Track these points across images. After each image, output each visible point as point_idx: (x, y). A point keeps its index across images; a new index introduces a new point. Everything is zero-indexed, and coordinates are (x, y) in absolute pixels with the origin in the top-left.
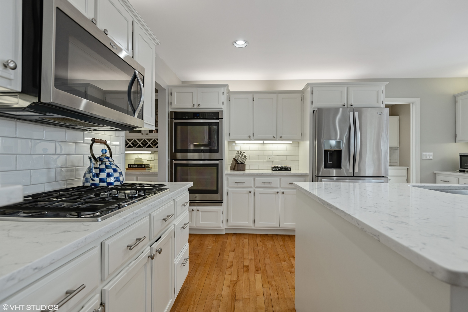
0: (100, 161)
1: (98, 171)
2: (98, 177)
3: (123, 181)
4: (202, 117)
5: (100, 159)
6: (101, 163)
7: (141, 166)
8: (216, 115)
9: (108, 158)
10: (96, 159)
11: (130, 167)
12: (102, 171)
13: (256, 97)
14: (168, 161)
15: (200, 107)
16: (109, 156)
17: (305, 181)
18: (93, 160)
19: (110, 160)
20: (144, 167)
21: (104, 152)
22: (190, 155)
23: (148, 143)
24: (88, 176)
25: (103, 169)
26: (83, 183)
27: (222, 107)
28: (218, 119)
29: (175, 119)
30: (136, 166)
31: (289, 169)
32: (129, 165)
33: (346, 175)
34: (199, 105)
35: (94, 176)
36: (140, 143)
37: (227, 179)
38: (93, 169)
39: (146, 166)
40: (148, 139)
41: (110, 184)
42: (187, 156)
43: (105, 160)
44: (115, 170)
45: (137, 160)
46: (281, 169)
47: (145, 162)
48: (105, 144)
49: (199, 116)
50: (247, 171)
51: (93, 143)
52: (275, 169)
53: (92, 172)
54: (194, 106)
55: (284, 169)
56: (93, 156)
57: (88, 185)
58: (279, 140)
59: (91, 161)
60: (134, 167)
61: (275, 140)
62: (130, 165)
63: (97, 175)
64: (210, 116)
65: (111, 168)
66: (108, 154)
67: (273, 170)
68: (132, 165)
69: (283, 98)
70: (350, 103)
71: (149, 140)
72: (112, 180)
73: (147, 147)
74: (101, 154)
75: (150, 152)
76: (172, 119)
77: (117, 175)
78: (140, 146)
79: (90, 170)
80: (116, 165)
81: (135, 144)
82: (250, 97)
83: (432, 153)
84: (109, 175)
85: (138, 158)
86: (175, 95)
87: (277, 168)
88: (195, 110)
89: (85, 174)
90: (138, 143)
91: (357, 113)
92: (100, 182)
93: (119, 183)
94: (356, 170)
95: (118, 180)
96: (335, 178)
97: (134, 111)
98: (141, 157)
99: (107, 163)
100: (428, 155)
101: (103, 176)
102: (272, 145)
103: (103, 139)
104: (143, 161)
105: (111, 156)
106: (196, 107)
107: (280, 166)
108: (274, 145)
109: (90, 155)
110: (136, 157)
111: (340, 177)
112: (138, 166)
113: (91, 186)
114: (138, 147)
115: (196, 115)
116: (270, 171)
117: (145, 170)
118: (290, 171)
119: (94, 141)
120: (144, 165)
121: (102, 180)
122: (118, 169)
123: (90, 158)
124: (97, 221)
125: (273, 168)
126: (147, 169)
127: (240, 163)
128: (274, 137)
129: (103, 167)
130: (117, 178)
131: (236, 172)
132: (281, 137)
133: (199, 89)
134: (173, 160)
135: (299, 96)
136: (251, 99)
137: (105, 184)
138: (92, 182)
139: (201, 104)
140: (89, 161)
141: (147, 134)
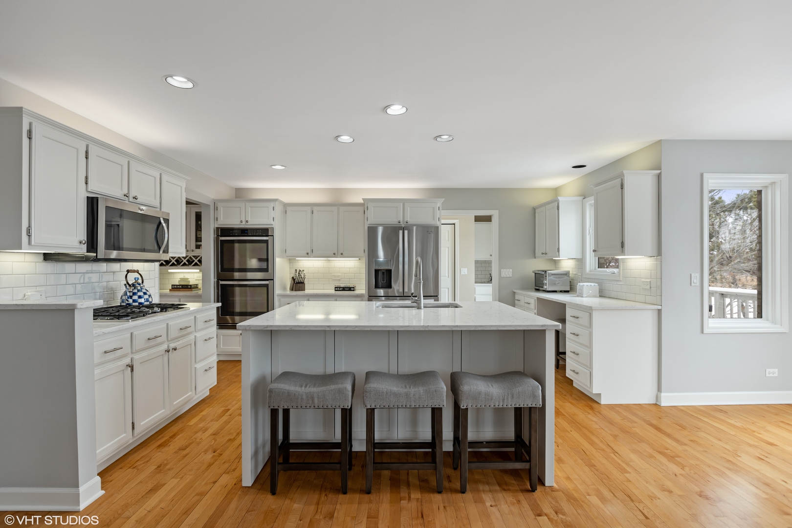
0: (133, 286)
1: (131, 294)
2: (131, 298)
3: (151, 302)
4: (250, 234)
5: (133, 285)
6: (134, 288)
7: (186, 287)
8: (265, 232)
9: (139, 284)
10: (130, 285)
11: (174, 288)
12: (134, 294)
13: (315, 209)
14: (214, 282)
15: (248, 224)
16: (141, 283)
17: (362, 300)
18: (128, 286)
19: (141, 285)
20: (190, 288)
21: (137, 279)
22: (250, 275)
23: (194, 261)
24: (124, 298)
25: (135, 293)
26: (120, 303)
27: (272, 222)
28: (268, 236)
29: (221, 236)
30: (181, 287)
31: (353, 289)
32: (172, 285)
33: (397, 295)
34: (247, 222)
35: (128, 298)
36: (185, 261)
37: (280, 301)
38: (128, 293)
39: (192, 286)
40: (194, 256)
41: (140, 303)
42: (246, 276)
43: (137, 285)
44: (145, 293)
45: (182, 279)
46: (344, 289)
47: (192, 282)
48: (138, 273)
49: (247, 233)
50: (307, 291)
51: (128, 273)
52: (337, 289)
53: (127, 295)
54: (241, 222)
55: (347, 289)
56: (128, 283)
57: (124, 304)
58: (341, 257)
59: (126, 287)
60: (179, 288)
61: (337, 257)
62: (174, 285)
63: (131, 297)
64: (259, 232)
65: (142, 291)
66: (140, 281)
67: (335, 290)
68: (176, 285)
69: (344, 211)
70: (406, 220)
71: (196, 257)
72: (142, 300)
73: (193, 266)
74: (134, 281)
75: (198, 271)
76: (218, 236)
77: (146, 297)
78: (184, 264)
79: (125, 294)
80: (146, 290)
81: (180, 261)
82: (309, 209)
83: (511, 270)
84: (140, 297)
85: (183, 277)
86: (221, 210)
87: (340, 288)
88: (243, 226)
89: (122, 296)
90: (183, 261)
91: (406, 232)
92: (133, 302)
93: (148, 303)
94: (406, 290)
95: (147, 300)
96: (383, 298)
97: (160, 248)
98: (187, 276)
99: (139, 288)
100: (507, 273)
101: (135, 297)
102: (338, 261)
103: (136, 269)
104: (189, 281)
105: (143, 282)
106: (244, 223)
107: (342, 285)
108: (340, 261)
109: (126, 283)
110: (182, 276)
111: (388, 297)
112: (183, 287)
113: (126, 305)
114: (182, 265)
115: (244, 232)
116: (333, 291)
117: (191, 291)
118: (354, 290)
119: (128, 271)
120: (191, 285)
121: (134, 301)
122: (147, 292)
123: (125, 285)
124: (129, 321)
125: (335, 288)
126: (193, 290)
127: (298, 283)
128: (334, 254)
129: (136, 291)
130: (147, 299)
131: (294, 293)
132: (342, 254)
133: (248, 204)
134: (219, 280)
135: (361, 209)
136: (309, 212)
137: (137, 304)
138: (127, 302)
139: (249, 219)
140: (124, 287)
141: (193, 251)
